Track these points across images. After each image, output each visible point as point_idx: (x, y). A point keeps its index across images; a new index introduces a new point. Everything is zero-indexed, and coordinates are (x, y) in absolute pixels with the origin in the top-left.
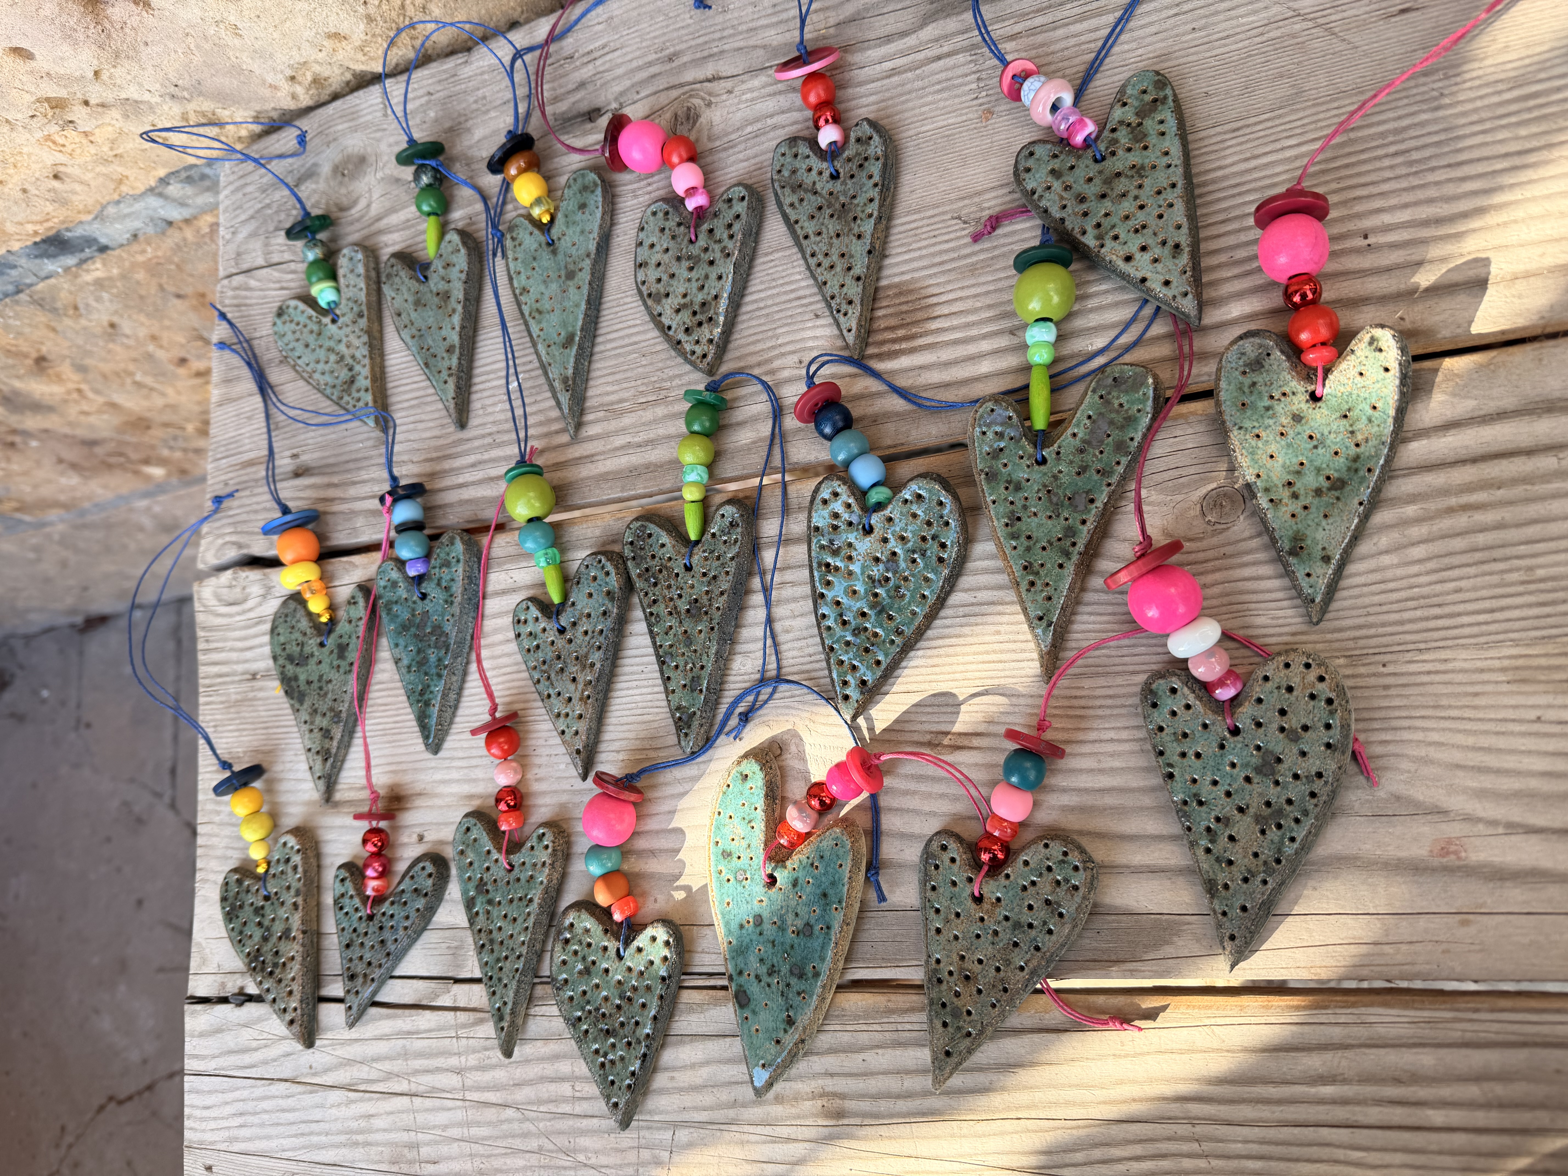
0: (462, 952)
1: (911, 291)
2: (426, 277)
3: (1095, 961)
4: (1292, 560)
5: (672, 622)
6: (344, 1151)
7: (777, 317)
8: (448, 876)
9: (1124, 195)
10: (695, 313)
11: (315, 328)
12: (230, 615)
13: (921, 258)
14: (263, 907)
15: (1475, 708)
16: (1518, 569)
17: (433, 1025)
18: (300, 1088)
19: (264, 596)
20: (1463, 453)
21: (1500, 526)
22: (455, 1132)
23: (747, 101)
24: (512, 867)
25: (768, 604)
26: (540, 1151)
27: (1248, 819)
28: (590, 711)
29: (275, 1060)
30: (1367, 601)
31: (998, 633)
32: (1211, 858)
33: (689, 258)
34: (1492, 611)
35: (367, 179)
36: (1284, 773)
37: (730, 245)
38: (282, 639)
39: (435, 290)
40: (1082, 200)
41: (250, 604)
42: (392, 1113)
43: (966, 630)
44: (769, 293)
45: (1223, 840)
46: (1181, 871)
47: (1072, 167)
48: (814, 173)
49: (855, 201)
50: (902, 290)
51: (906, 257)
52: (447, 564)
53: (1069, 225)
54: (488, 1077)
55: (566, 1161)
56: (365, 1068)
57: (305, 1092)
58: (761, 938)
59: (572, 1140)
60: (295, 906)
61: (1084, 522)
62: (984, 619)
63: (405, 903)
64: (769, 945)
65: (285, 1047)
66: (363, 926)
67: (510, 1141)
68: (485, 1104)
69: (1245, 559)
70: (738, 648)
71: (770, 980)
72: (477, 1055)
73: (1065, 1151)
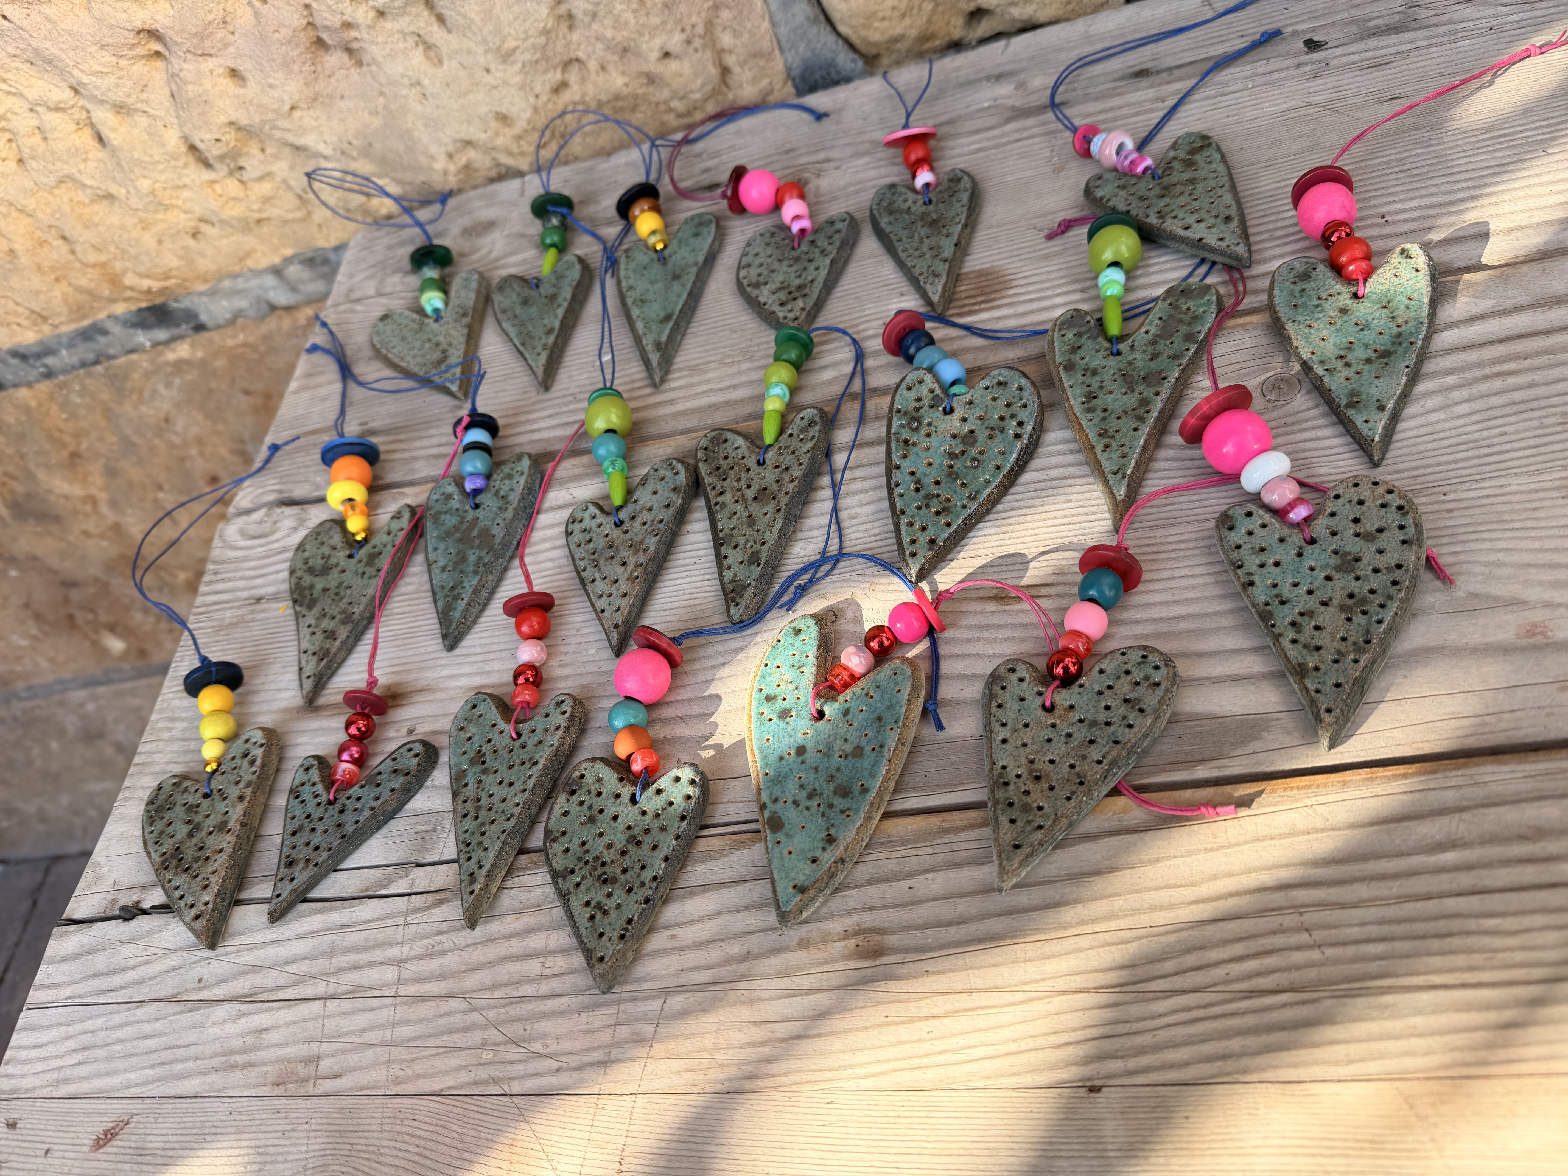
1: (990, 274)
2: (537, 287)
3: (1177, 763)
4: (1351, 412)
5: (739, 507)
6: (214, 1078)
8: (436, 762)
9: (1180, 194)
10: (791, 292)
11: (416, 327)
12: (250, 548)
13: (1000, 253)
14: (198, 806)
15: (1536, 519)
16: (1554, 415)
17: (377, 913)
18: (177, 1007)
19: (294, 528)
20: (1490, 337)
21: (1532, 385)
22: (373, 1037)
23: (851, 173)
24: (519, 735)
25: (836, 496)
26: (484, 1045)
28: (637, 588)
29: (154, 978)
30: (1421, 448)
31: (1070, 501)
32: (1300, 646)
33: (790, 259)
34: (1537, 446)
35: (493, 235)
36: (1364, 568)
37: (829, 248)
38: (307, 554)
39: (544, 293)
40: (1145, 199)
41: (276, 536)
42: (294, 1023)
43: (1036, 502)
45: (1308, 629)
46: (1264, 676)
47: (1135, 184)
48: (910, 202)
49: (946, 216)
50: (982, 273)
51: (986, 254)
52: (510, 477)
53: (1134, 213)
54: (433, 965)
55: (515, 1053)
56: (274, 973)
57: (181, 1012)
58: (803, 767)
59: (528, 1028)
60: (241, 798)
61: (1157, 394)
62: (1055, 491)
63: (379, 785)
64: (812, 771)
65: (174, 960)
66: (320, 811)
67: (446, 1038)
68: (422, 998)
69: (1305, 425)
70: (800, 535)
71: (809, 803)
72: (426, 942)
73: (1152, 962)
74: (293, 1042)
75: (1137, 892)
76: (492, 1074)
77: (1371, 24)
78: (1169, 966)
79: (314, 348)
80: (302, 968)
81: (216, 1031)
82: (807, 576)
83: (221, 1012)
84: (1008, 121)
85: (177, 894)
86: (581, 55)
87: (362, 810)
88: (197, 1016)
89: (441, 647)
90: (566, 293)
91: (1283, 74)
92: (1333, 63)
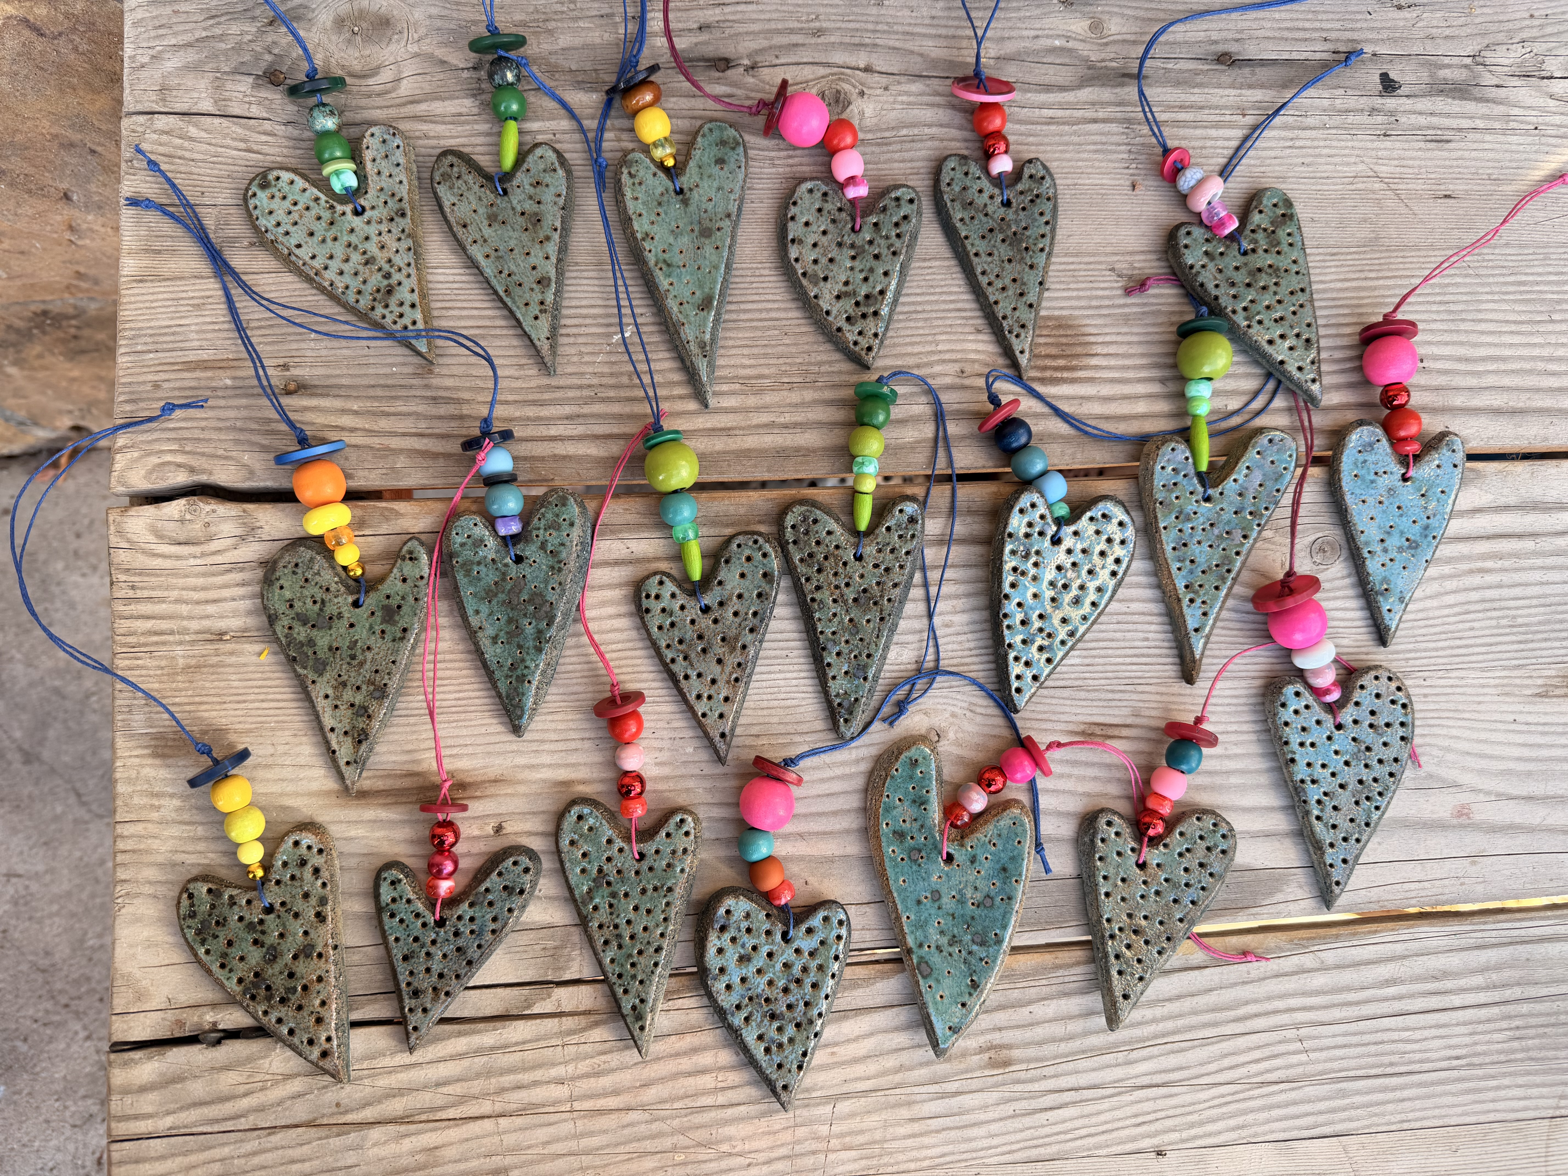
0: (565, 952)
1: (1070, 327)
2: (505, 192)
3: (1225, 909)
4: (1379, 599)
5: (838, 609)
7: (935, 323)
9: (1264, 288)
10: (857, 304)
11: (326, 215)
13: (1079, 298)
14: (261, 922)
15: (1479, 712)
16: (1508, 617)
17: (528, 1035)
18: (320, 1132)
19: (242, 538)
22: (559, 1147)
23: (903, 103)
24: (643, 856)
26: (674, 1149)
27: (1348, 793)
29: (277, 1104)
30: (1418, 631)
31: (1146, 639)
32: (1322, 823)
33: (852, 246)
35: (393, 47)
36: (1372, 758)
37: (898, 244)
39: (519, 209)
40: (1233, 284)
41: (214, 546)
42: (467, 1140)
43: (1119, 635)
44: (927, 298)
45: (1329, 809)
47: (1222, 254)
48: (986, 195)
49: (1028, 233)
50: (1061, 324)
51: (1065, 294)
52: (555, 526)
53: (1222, 302)
54: (604, 1082)
55: (705, 1154)
56: (426, 1096)
58: (940, 912)
59: (713, 1132)
61: (1238, 553)
62: (1135, 627)
63: (490, 904)
64: (949, 918)
66: (429, 933)
67: (635, 1145)
68: (601, 1112)
71: (951, 949)
72: (590, 1061)
74: (473, 1158)
77: (1442, 74)
79: (145, 202)
80: (460, 1089)
81: (379, 1152)
85: (282, 1028)
88: (351, 1138)
91: (1356, 119)
92: (1401, 120)
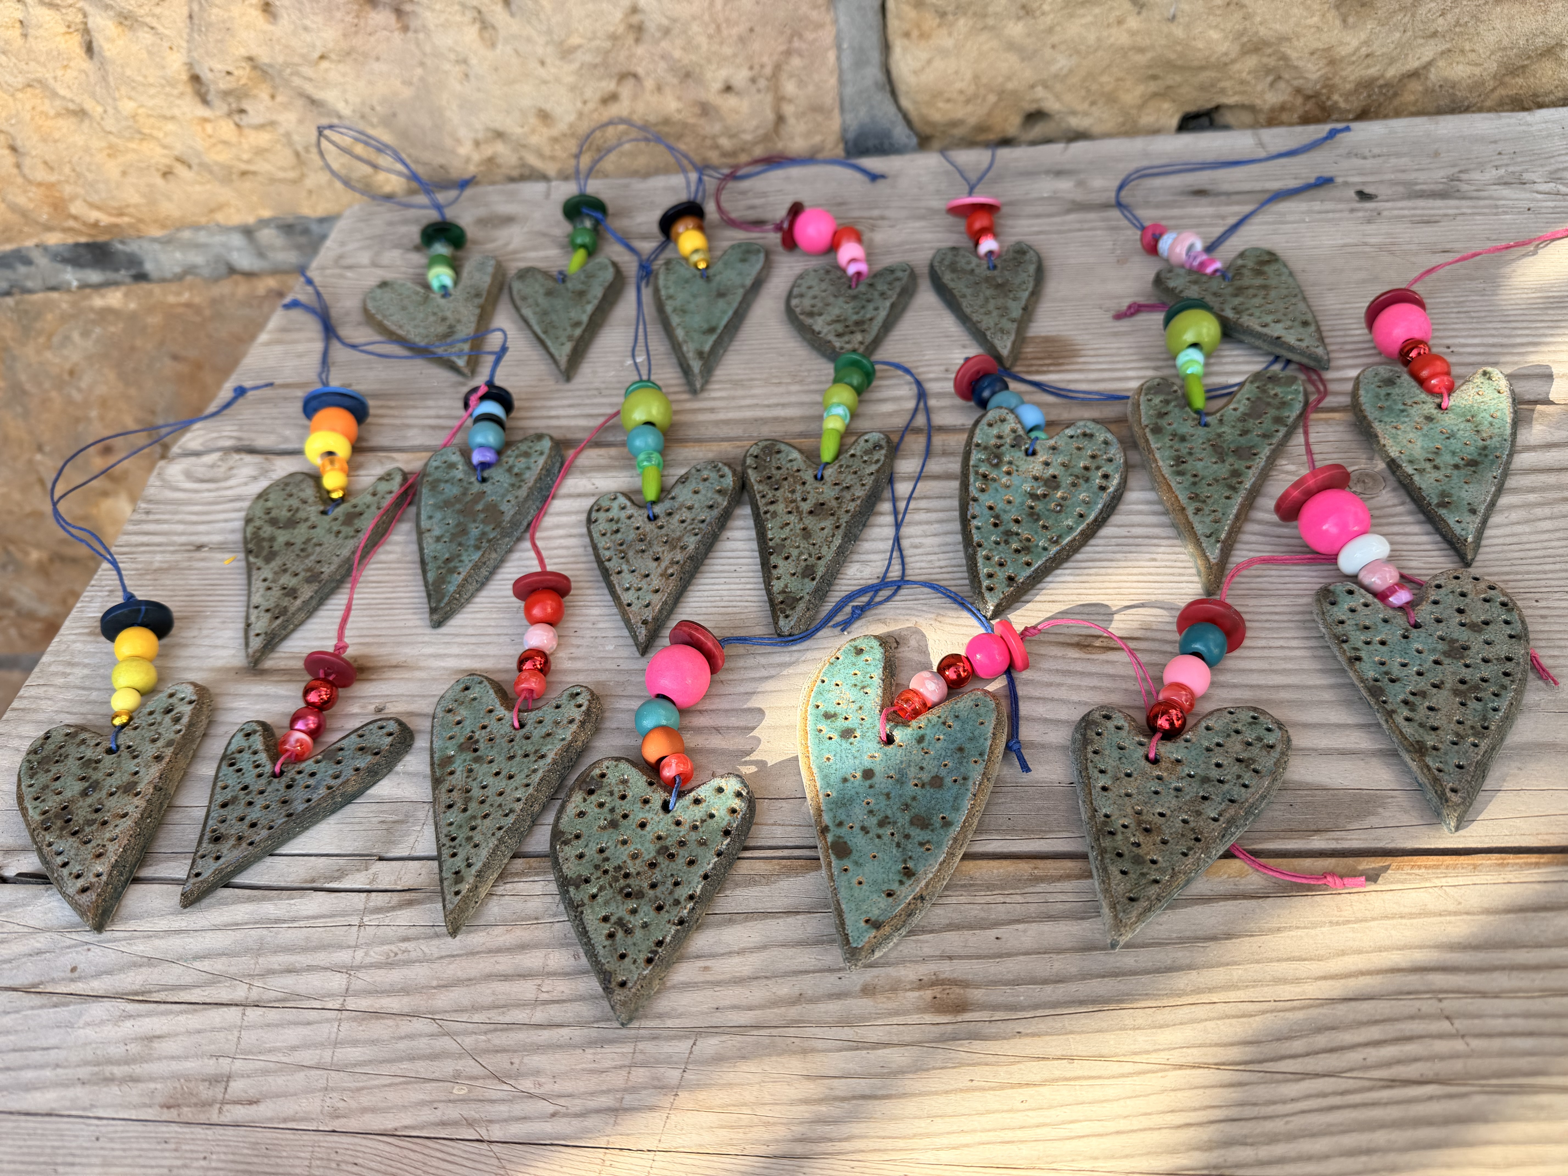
0: (404, 827)
1: (1057, 341)
3: (1295, 830)
4: (1442, 512)
6: (79, 1092)
8: (410, 746)
9: (1254, 296)
10: (847, 326)
12: (195, 491)
13: (1068, 325)
17: (325, 909)
19: (253, 477)
25: (898, 525)
27: (1445, 694)
28: (672, 585)
31: (1154, 560)
33: (847, 296)
35: (511, 230)
38: (269, 505)
39: (571, 289)
41: (229, 483)
42: (199, 1032)
43: (1117, 556)
44: (917, 331)
45: (1423, 710)
46: (1373, 754)
47: (1206, 281)
48: (973, 265)
49: (1011, 282)
50: (1048, 340)
51: (1051, 323)
54: (395, 976)
55: (496, 1090)
56: (177, 970)
57: (42, 1007)
58: (871, 791)
59: (516, 1061)
60: (158, 758)
61: (1249, 468)
62: (1139, 549)
63: (339, 762)
64: (882, 798)
65: (40, 942)
66: (261, 783)
67: (406, 1065)
68: (377, 1014)
69: (1392, 520)
70: (855, 557)
71: (881, 831)
72: (386, 948)
73: (1278, 1040)
74: (196, 1056)
75: (1258, 962)
76: (465, 1113)
77: (1418, 187)
78: (1298, 1046)
79: (295, 304)
80: (219, 965)
81: (90, 1033)
82: (865, 599)
83: (98, 1010)
84: (1069, 211)
85: (59, 860)
86: (640, 71)
87: (316, 788)
88: (63, 1013)
89: (428, 622)
90: (597, 292)
91: (1337, 215)
92: (1385, 213)
